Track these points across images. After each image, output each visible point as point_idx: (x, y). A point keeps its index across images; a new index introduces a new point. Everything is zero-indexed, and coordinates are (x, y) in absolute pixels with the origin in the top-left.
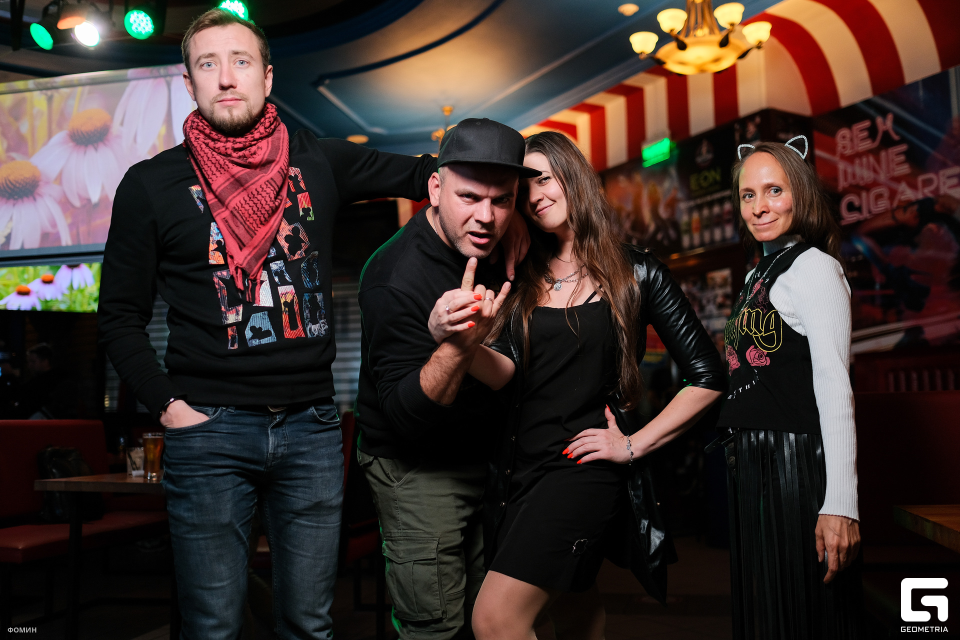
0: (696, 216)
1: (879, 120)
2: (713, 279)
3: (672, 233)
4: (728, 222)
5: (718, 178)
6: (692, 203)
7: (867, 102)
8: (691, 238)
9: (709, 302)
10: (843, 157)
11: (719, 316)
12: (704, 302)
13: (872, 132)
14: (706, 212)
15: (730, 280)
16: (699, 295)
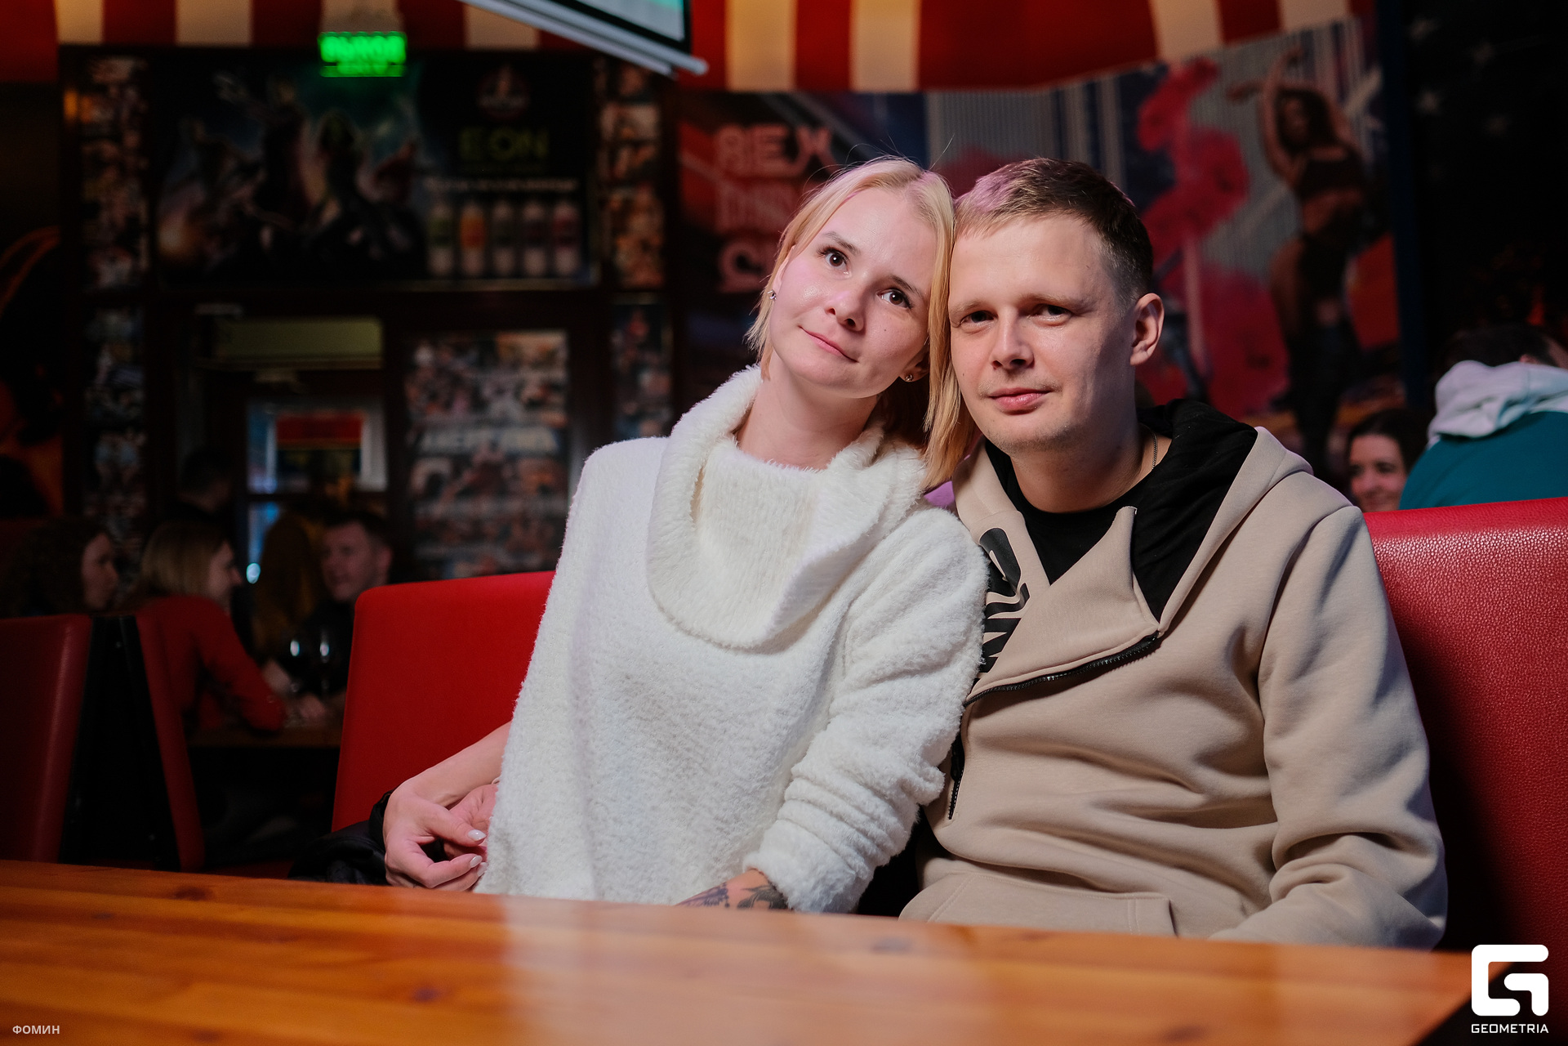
0: (471, 214)
1: (804, 134)
2: (513, 349)
3: (396, 235)
4: (566, 242)
5: (541, 149)
6: (463, 186)
7: (782, 97)
8: (458, 256)
9: (500, 392)
10: (730, 175)
11: (530, 424)
12: (487, 392)
13: (790, 148)
14: (502, 212)
15: (562, 355)
16: (470, 376)
